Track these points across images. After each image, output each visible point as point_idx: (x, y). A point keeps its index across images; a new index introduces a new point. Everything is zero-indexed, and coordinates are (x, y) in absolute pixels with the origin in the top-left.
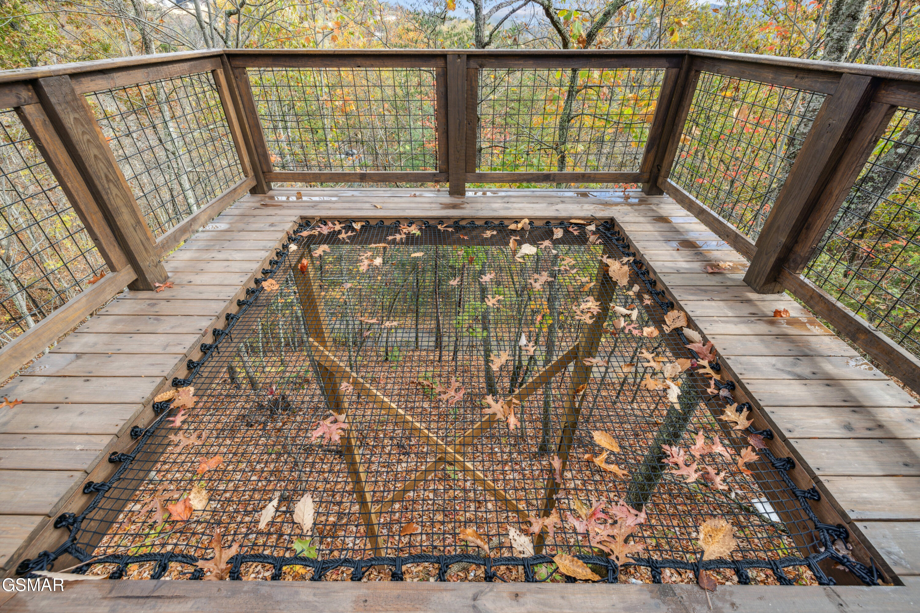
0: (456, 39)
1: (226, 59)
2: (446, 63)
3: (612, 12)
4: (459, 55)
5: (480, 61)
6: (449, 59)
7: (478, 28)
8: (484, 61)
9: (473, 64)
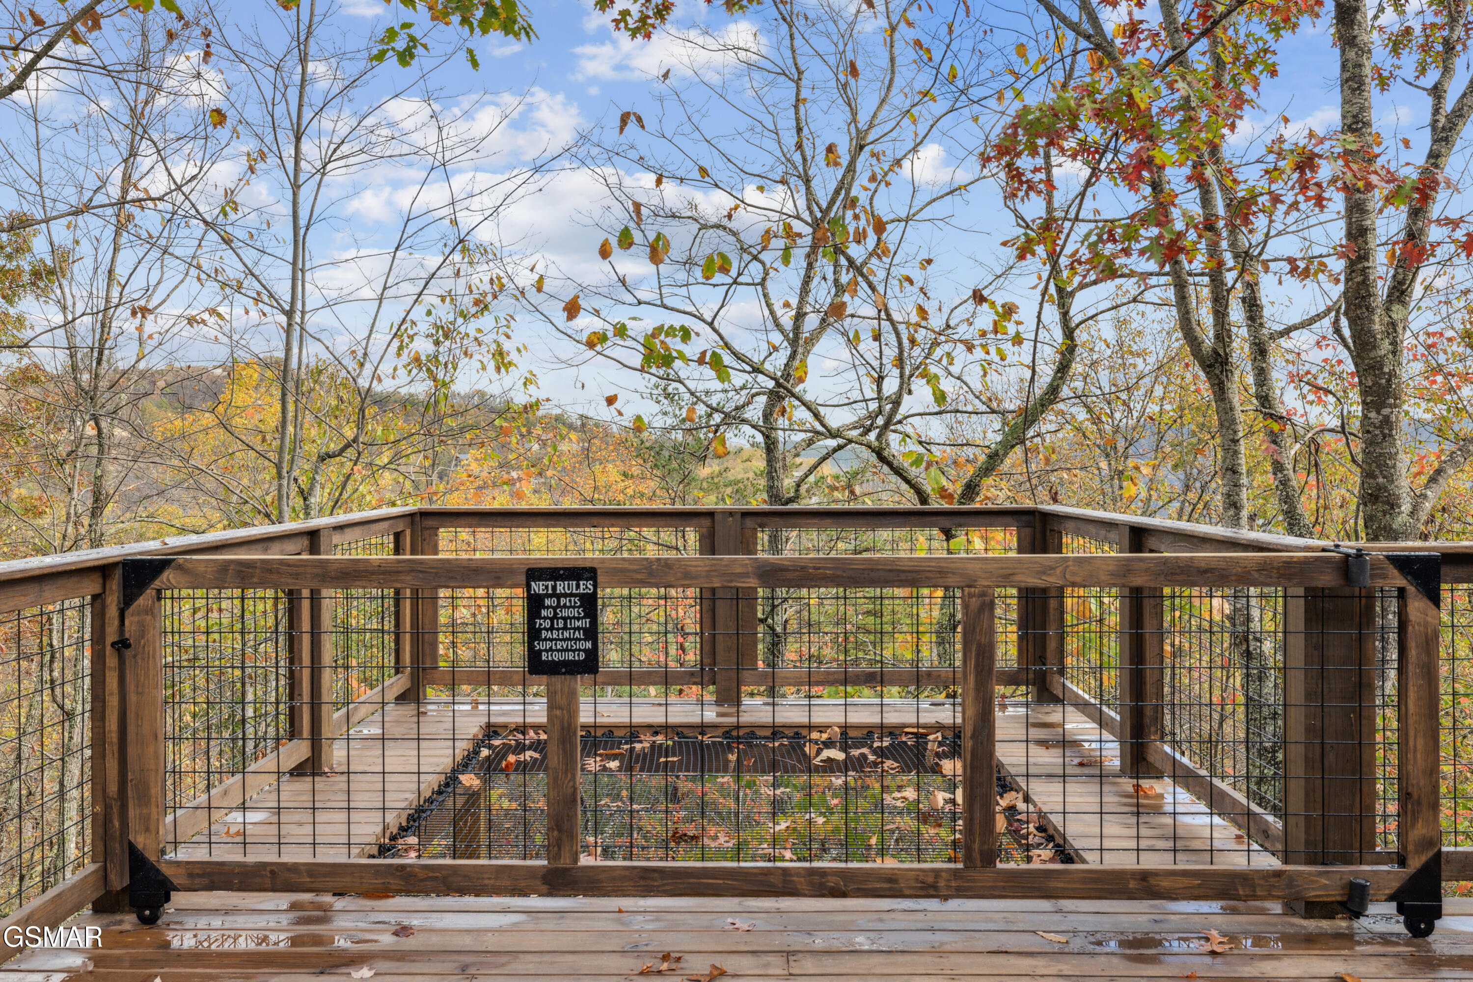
0: (729, 490)
1: (418, 518)
2: (713, 522)
3: (1001, 452)
4: (731, 513)
5: (759, 520)
6: (717, 518)
7: (771, 473)
8: (765, 520)
9: (749, 522)
